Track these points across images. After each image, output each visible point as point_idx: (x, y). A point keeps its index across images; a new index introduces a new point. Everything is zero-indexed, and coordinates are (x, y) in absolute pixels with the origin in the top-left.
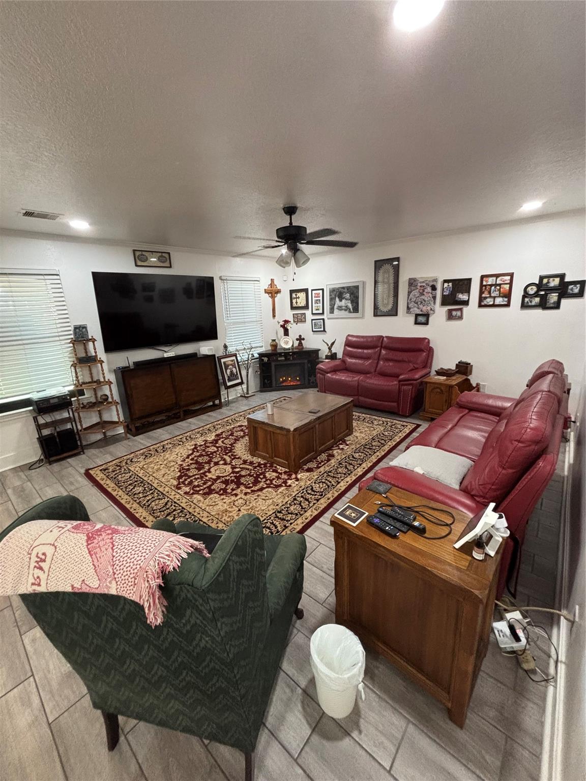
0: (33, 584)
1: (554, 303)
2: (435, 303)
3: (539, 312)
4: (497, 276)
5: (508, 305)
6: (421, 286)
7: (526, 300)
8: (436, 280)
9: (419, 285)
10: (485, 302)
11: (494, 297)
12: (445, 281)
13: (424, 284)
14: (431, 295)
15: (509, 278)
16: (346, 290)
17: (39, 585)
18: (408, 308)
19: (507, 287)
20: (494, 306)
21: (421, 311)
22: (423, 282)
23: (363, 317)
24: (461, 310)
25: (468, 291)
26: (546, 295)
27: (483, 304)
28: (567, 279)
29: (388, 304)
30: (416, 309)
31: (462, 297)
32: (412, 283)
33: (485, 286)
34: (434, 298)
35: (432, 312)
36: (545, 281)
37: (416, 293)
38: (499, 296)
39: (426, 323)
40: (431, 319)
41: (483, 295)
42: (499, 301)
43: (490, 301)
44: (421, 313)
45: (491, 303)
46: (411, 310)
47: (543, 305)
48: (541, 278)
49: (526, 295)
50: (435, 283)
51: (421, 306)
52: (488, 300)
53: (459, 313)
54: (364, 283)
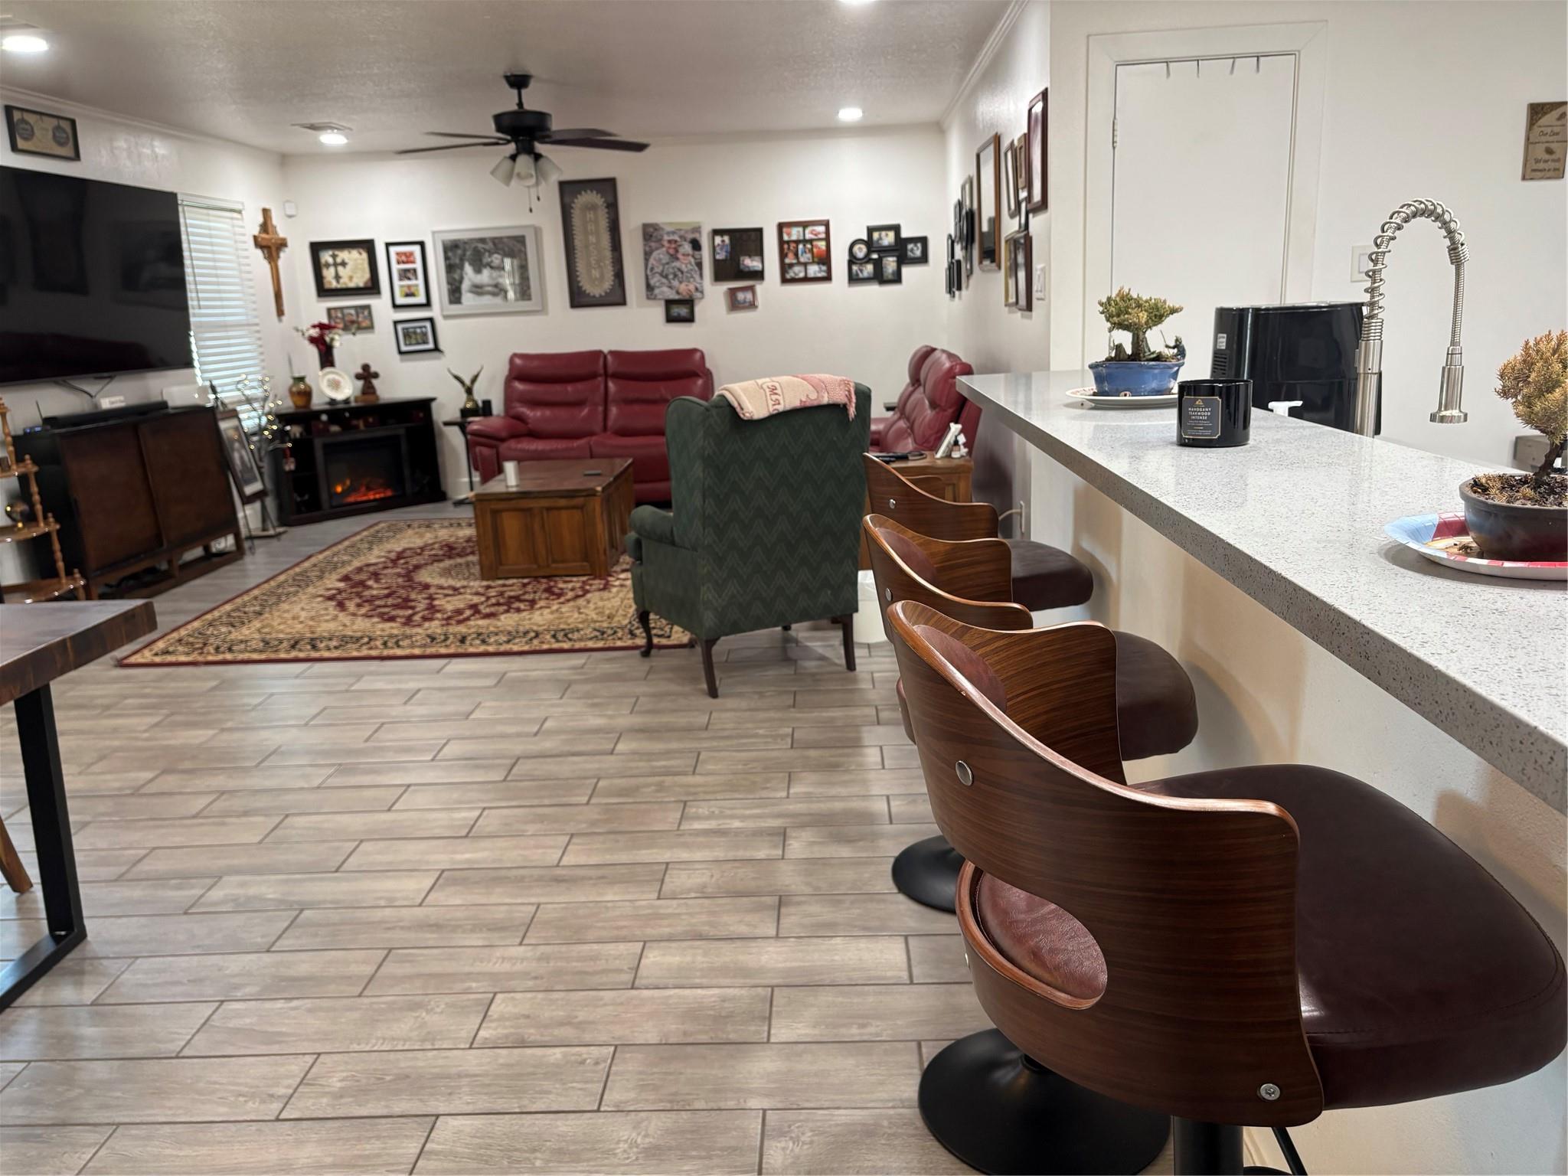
0: (774, 405)
1: (893, 274)
2: (701, 275)
3: (874, 289)
4: (805, 225)
5: (828, 278)
6: (670, 242)
7: (855, 268)
8: (697, 229)
9: (666, 238)
10: (790, 275)
11: (805, 265)
12: (716, 232)
13: (676, 238)
14: (692, 260)
15: (822, 229)
16: (490, 246)
17: (779, 404)
18: (649, 288)
19: (822, 245)
20: (806, 280)
21: (678, 293)
22: (673, 233)
23: (542, 310)
24: (752, 289)
25: (759, 252)
26: (880, 259)
27: (788, 276)
28: (904, 234)
29: (602, 278)
30: (665, 289)
31: (751, 263)
32: (650, 233)
33: (788, 242)
34: (699, 265)
35: (698, 295)
36: (876, 235)
37: (660, 255)
38: (813, 262)
39: (690, 319)
40: (697, 309)
41: (787, 261)
42: (814, 270)
43: (800, 272)
44: (677, 297)
45: (802, 275)
46: (657, 291)
47: (879, 277)
48: (871, 230)
49: (853, 260)
50: (696, 236)
51: (675, 283)
52: (797, 269)
53: (749, 296)
54: (537, 231)
